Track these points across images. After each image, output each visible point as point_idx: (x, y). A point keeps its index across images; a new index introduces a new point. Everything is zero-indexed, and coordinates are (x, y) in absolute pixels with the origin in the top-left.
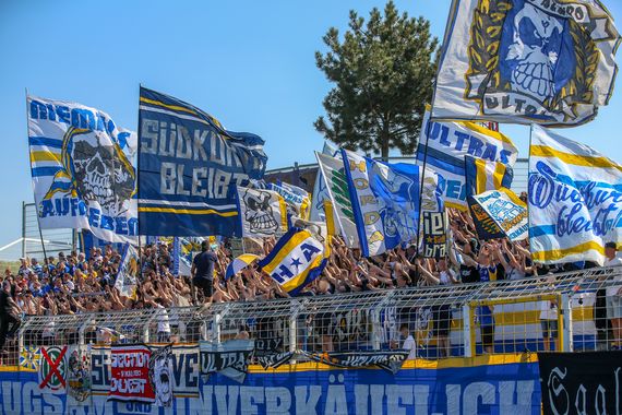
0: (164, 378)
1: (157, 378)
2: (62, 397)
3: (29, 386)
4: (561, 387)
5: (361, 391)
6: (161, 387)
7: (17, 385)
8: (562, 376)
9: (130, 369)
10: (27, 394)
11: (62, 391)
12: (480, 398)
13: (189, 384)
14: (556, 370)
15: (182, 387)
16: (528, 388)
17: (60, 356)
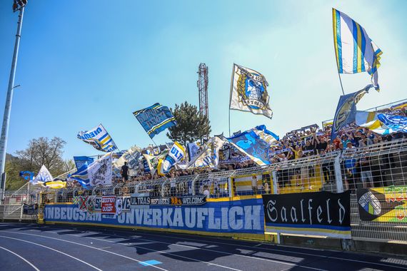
0: (119, 206)
1: (117, 206)
2: (86, 213)
3: (75, 209)
4: (274, 208)
5: (187, 210)
6: (118, 209)
7: (72, 209)
8: (274, 204)
9: (108, 203)
10: (74, 211)
11: (85, 211)
12: (236, 213)
13: (127, 208)
14: (271, 201)
15: (125, 209)
16: (258, 209)
17: (86, 199)
